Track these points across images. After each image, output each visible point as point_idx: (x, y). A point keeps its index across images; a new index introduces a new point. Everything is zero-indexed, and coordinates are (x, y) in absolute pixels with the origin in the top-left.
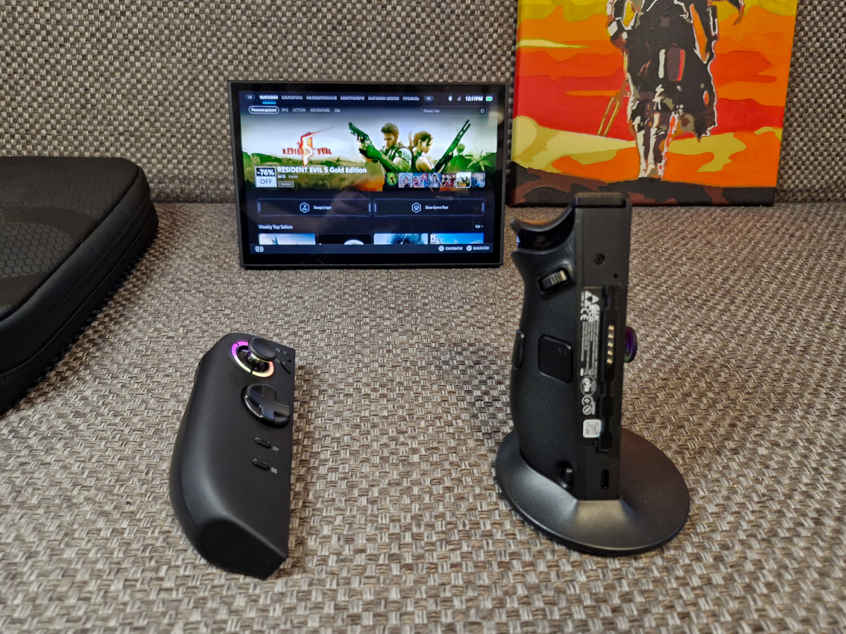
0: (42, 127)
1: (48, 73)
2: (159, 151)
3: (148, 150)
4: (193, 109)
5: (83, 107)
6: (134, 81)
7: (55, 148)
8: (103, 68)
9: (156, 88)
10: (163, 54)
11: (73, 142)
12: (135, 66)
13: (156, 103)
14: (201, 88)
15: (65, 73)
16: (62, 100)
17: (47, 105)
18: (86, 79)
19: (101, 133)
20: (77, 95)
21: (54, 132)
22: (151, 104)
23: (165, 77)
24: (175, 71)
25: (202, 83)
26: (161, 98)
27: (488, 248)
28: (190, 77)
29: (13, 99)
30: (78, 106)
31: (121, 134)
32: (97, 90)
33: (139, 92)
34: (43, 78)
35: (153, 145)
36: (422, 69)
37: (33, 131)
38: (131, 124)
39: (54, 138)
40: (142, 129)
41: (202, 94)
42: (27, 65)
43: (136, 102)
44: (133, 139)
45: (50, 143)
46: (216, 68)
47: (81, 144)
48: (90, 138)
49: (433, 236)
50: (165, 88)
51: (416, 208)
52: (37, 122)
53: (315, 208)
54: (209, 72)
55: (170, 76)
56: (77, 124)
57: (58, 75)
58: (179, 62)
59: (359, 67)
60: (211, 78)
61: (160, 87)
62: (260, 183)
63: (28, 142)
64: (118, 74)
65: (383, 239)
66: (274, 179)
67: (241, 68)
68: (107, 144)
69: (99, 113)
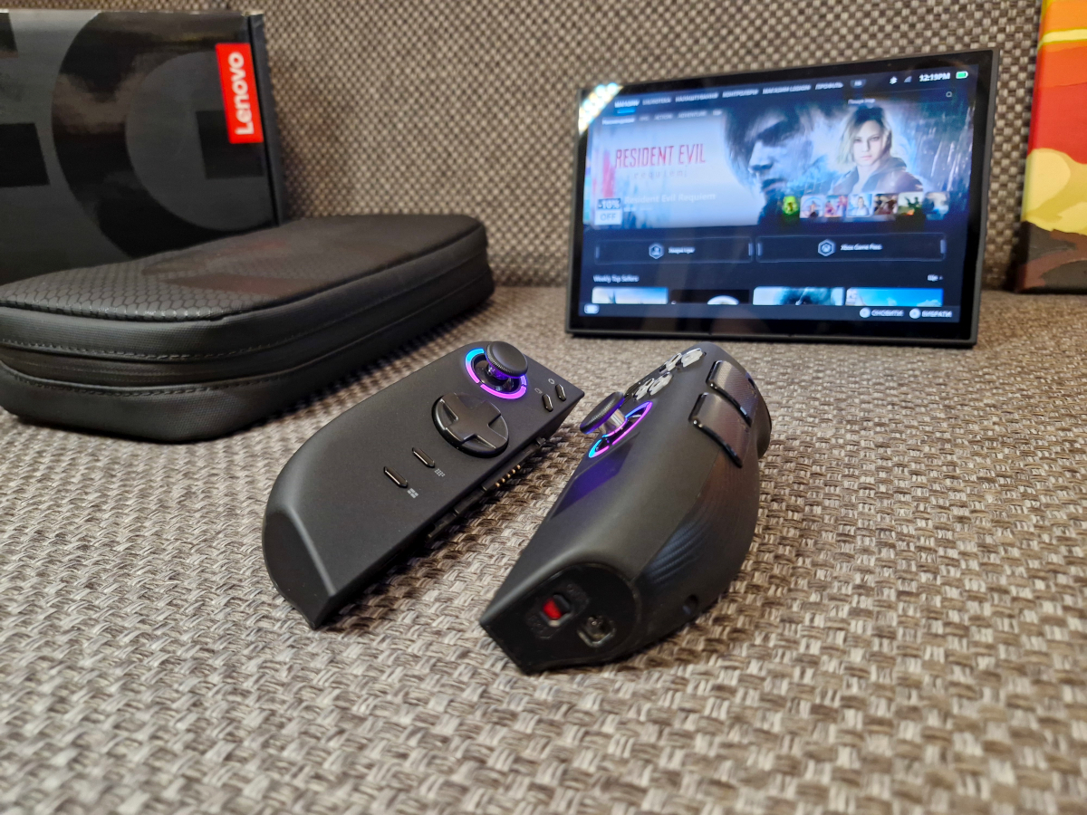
4: (560, 172)
10: (535, 107)
27: (948, 314)
49: (851, 292)
51: (826, 248)
53: (672, 251)
58: (551, 114)
65: (768, 296)
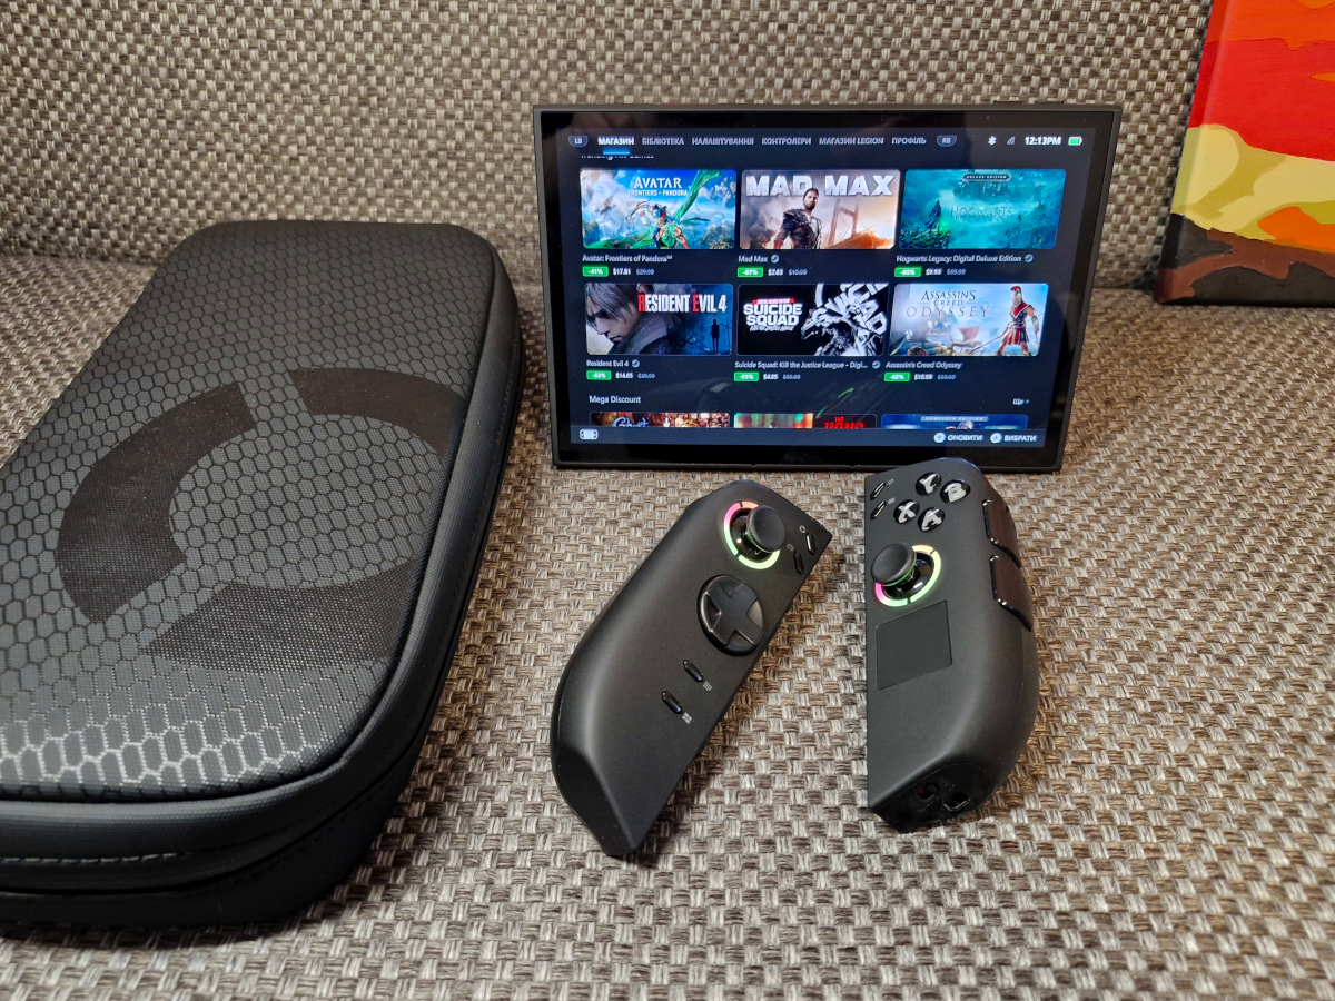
0: (290, 141)
1: (300, 35)
2: (500, 188)
3: (481, 186)
5: (363, 102)
6: (456, 50)
7: (313, 180)
8: (399, 25)
9: (498, 65)
11: (345, 170)
12: (458, 20)
13: (497, 94)
14: (581, 64)
15: (330, 35)
16: (325, 88)
17: (299, 98)
18: (369, 48)
19: (396, 152)
20: (353, 78)
21: (312, 150)
22: (488, 96)
23: (514, 43)
24: (533, 30)
25: (583, 55)
26: (505, 84)
28: (561, 42)
29: (238, 88)
30: (354, 99)
31: (431, 155)
32: (389, 69)
33: (466, 73)
34: (292, 46)
35: (490, 176)
36: (1016, 23)
37: (276, 148)
38: (450, 136)
39: (313, 160)
40: (470, 145)
41: (583, 77)
42: (263, 21)
43: (458, 93)
44: (452, 164)
45: (305, 170)
46: (611, 23)
47: (360, 172)
48: (377, 162)
50: (514, 65)
52: (281, 131)
54: (597, 32)
55: (523, 41)
56: (353, 135)
57: (317, 39)
59: (889, 20)
60: (601, 43)
61: (505, 63)
63: (267, 169)
64: (426, 37)
67: (659, 23)
68: (407, 173)
69: (393, 113)
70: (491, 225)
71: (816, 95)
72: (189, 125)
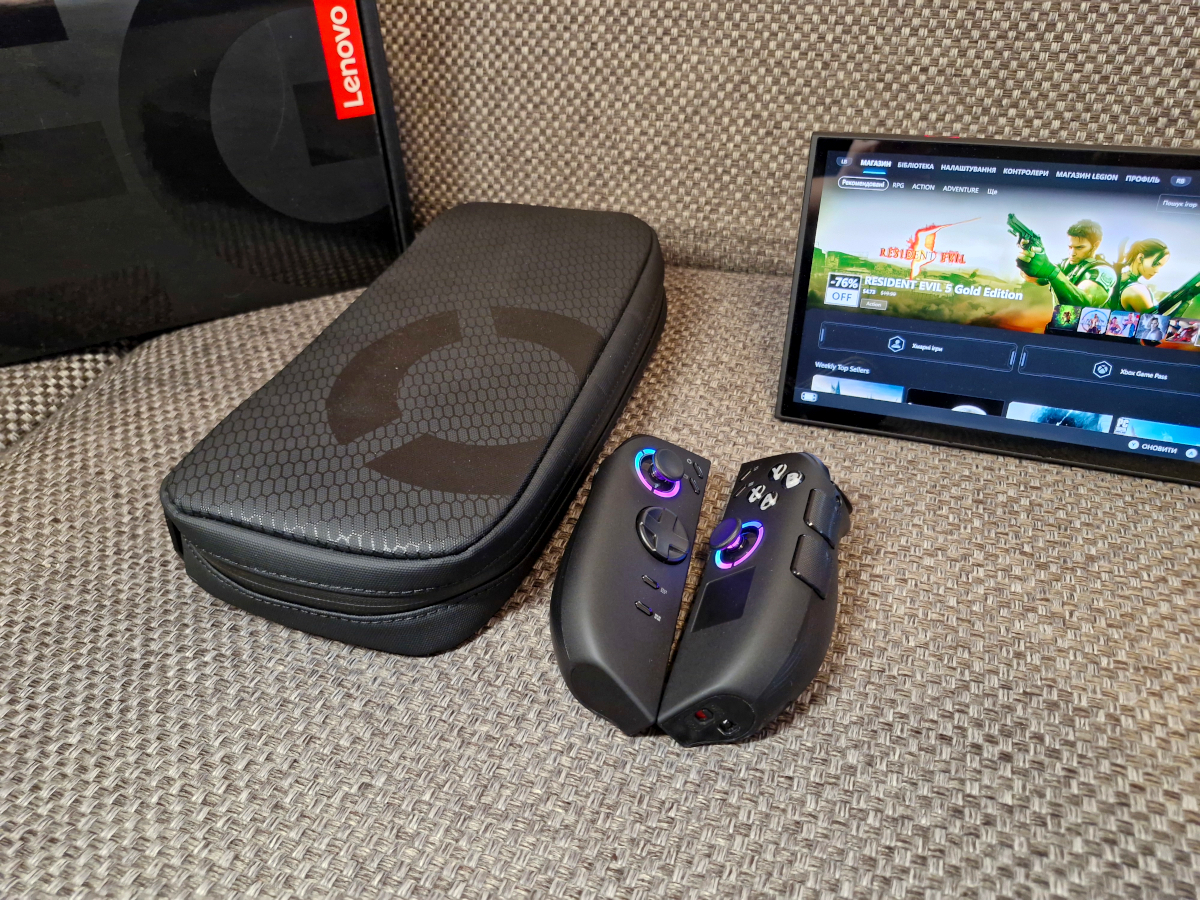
0: (528, 146)
1: (545, 68)
2: (674, 190)
3: (660, 188)
4: (733, 129)
5: (583, 120)
6: (655, 83)
7: (540, 177)
8: (615, 62)
9: (685, 95)
10: (703, 41)
11: (562, 171)
12: (660, 59)
13: (682, 117)
14: (751, 96)
15: (565, 69)
16: (556, 109)
17: (537, 115)
18: (592, 79)
19: (601, 159)
20: (578, 102)
21: (542, 155)
22: (674, 118)
23: (700, 78)
24: (716, 68)
25: (753, 88)
26: (689, 110)
28: (737, 78)
29: (497, 106)
30: (576, 118)
31: (626, 162)
32: (604, 96)
33: (661, 100)
34: (537, 76)
35: (668, 181)
37: (517, 151)
38: (642, 148)
39: (541, 162)
40: (656, 156)
41: (751, 105)
42: (520, 58)
43: (653, 116)
44: (641, 171)
45: (535, 169)
46: (779, 64)
47: (573, 173)
48: (586, 166)
49: (1122, 421)
50: (698, 95)
51: (1102, 370)
52: (522, 139)
53: (915, 346)
54: (767, 70)
55: (707, 77)
56: (572, 145)
57: (556, 71)
58: (725, 53)
60: (769, 80)
61: (691, 93)
62: (831, 297)
63: (509, 167)
64: (635, 72)
65: (1023, 412)
66: (855, 295)
67: (819, 65)
68: (607, 175)
69: (603, 128)
70: (663, 219)
71: (948, 128)
72: (461, 131)
